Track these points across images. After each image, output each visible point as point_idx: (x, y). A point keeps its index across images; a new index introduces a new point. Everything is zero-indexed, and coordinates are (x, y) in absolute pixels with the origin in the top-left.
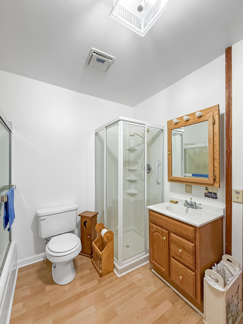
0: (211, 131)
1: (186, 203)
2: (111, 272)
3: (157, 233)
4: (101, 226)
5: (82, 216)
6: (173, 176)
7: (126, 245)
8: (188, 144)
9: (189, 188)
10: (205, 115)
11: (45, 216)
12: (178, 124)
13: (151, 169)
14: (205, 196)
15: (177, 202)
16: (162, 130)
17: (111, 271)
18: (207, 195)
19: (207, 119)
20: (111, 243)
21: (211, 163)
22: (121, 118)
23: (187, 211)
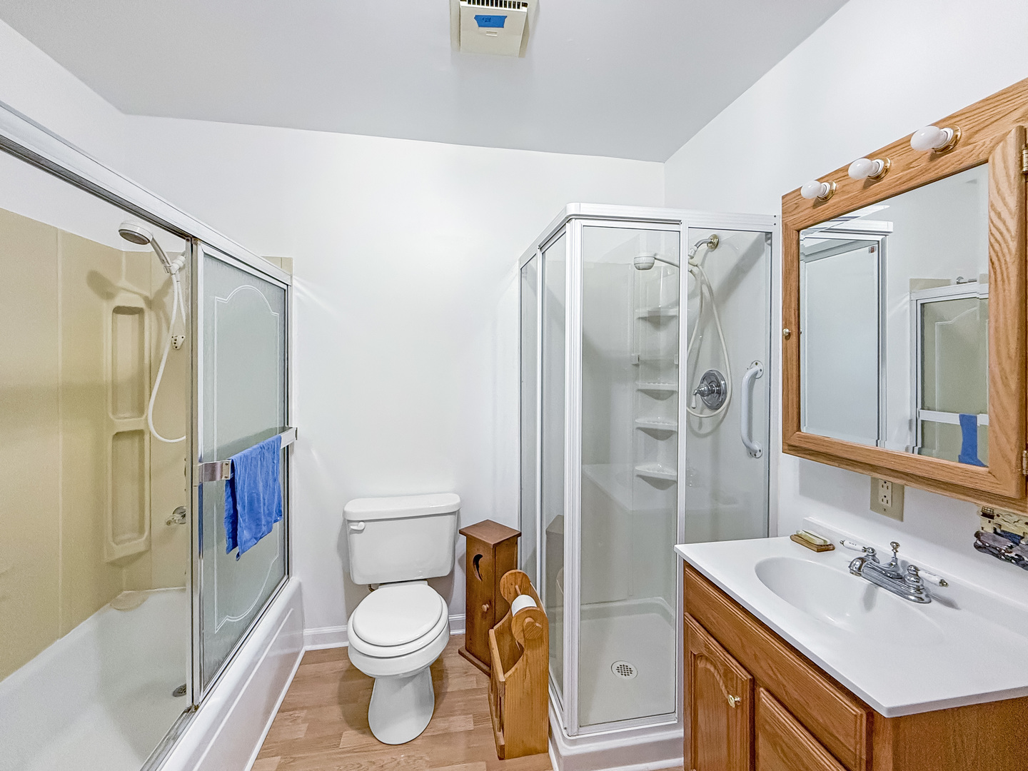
0: (1005, 215)
1: (858, 564)
2: (536, 752)
3: (709, 666)
4: (519, 583)
5: (470, 536)
6: (804, 429)
7: (618, 664)
8: (946, 283)
9: (888, 493)
10: (970, 137)
11: (362, 523)
12: (831, 202)
13: (725, 393)
14: (977, 547)
15: (825, 548)
16: (768, 235)
17: (539, 747)
18: (989, 542)
19: (982, 157)
20: (540, 652)
21: (1006, 385)
22: (573, 209)
23: (868, 602)
